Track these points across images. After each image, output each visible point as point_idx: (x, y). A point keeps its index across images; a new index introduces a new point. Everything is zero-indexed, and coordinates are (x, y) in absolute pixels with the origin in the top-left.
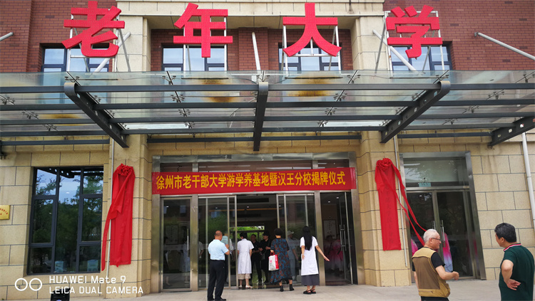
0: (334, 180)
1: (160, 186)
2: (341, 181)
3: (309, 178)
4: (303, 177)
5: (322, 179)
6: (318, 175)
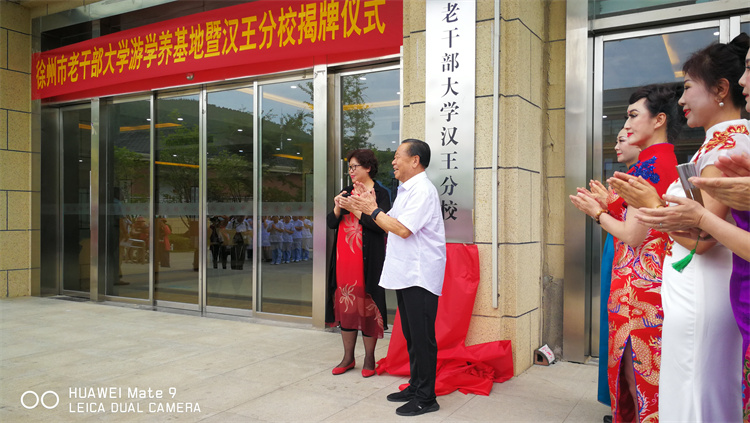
0: (354, 22)
1: (41, 81)
2: (374, 21)
3: (290, 24)
4: (278, 24)
5: (323, 22)
6: (314, 12)
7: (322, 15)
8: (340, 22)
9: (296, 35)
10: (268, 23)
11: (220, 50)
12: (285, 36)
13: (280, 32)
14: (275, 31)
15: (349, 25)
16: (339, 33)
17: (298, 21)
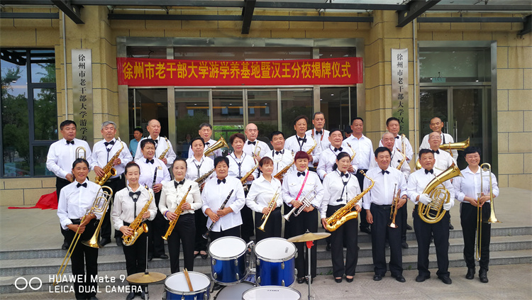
0: (337, 72)
1: (128, 75)
2: (346, 73)
3: (308, 69)
4: (302, 68)
5: (323, 70)
6: (319, 65)
7: (323, 67)
8: (331, 71)
9: (311, 74)
10: (296, 67)
11: (271, 75)
12: (306, 74)
13: (303, 72)
14: (300, 71)
15: (335, 74)
16: (331, 76)
17: (312, 69)
